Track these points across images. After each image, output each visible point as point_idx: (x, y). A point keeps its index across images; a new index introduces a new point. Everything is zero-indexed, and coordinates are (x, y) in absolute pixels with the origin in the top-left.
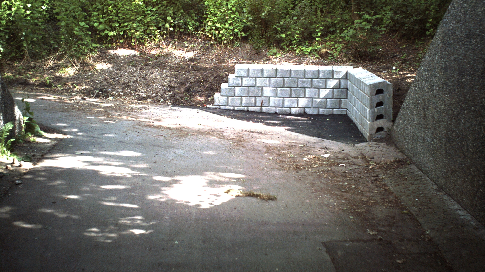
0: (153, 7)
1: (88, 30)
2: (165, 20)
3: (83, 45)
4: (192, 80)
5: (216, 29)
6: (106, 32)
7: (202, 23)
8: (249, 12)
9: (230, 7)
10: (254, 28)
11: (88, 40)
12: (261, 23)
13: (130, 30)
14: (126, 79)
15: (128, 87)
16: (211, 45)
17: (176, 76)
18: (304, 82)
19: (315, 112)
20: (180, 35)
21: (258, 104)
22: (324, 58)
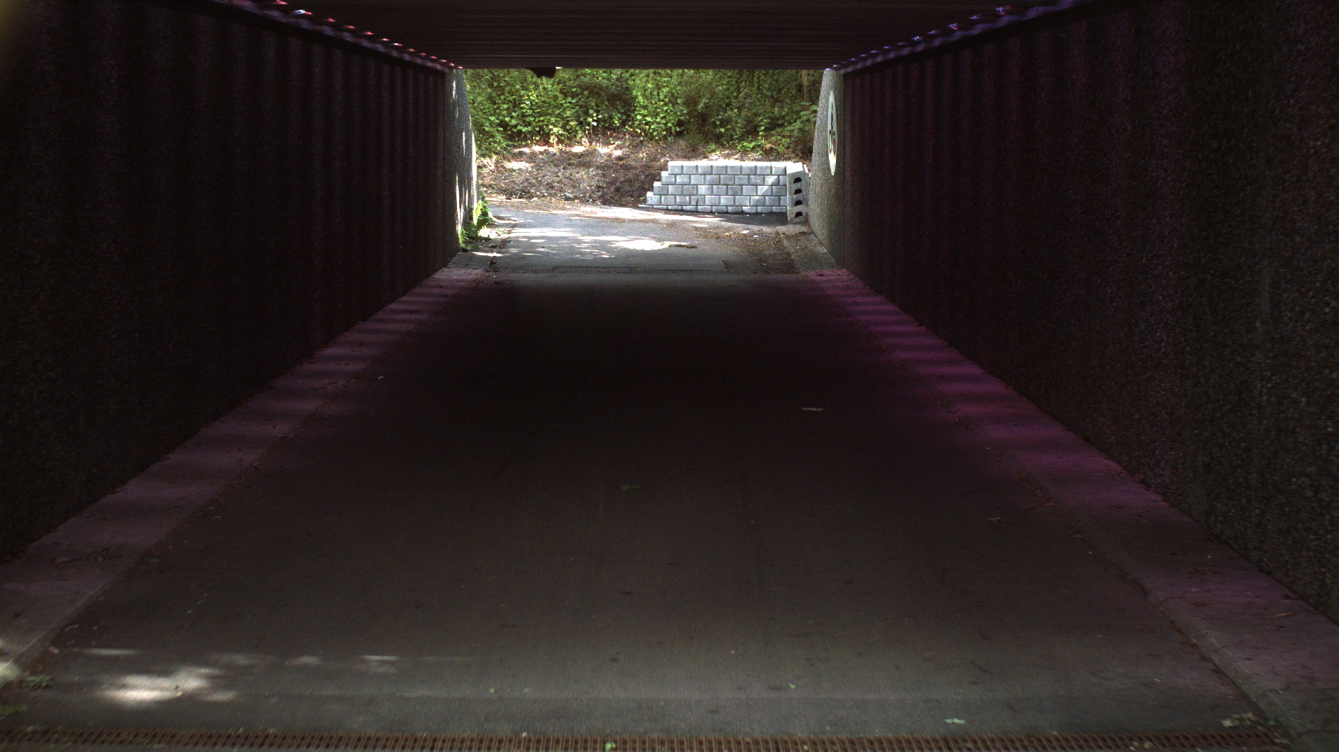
0: (573, 98)
1: (499, 125)
2: (587, 114)
3: (495, 142)
4: (622, 179)
5: (646, 124)
6: (519, 127)
7: (629, 116)
8: (684, 104)
9: (662, 97)
10: (689, 121)
11: (499, 137)
12: (697, 116)
13: (547, 125)
14: (548, 179)
15: (552, 187)
16: (641, 141)
17: (604, 175)
18: (741, 179)
19: (754, 211)
20: (604, 131)
21: (693, 203)
22: (769, 154)
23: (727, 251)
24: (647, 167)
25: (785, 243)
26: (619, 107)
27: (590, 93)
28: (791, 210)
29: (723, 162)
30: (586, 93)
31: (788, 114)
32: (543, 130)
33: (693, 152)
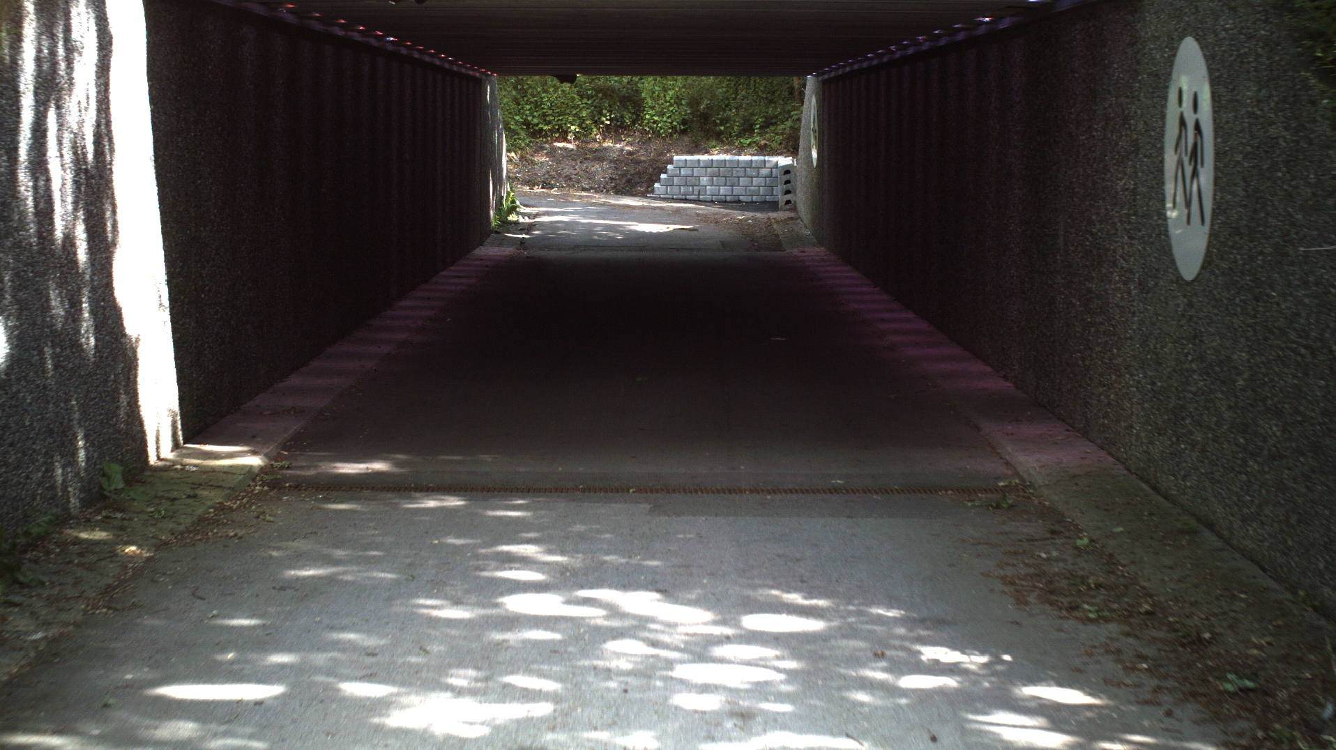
0: (588, 100)
1: (523, 123)
2: (601, 114)
3: (520, 139)
4: (632, 172)
5: (654, 122)
6: (540, 126)
7: (639, 115)
8: (688, 104)
9: (668, 99)
10: (693, 120)
11: (523, 134)
12: (700, 116)
13: (565, 124)
14: (567, 171)
15: (570, 179)
16: (649, 138)
17: (617, 168)
18: (738, 172)
19: (748, 199)
20: (617, 129)
21: (696, 193)
22: (763, 150)
23: (724, 234)
24: (654, 160)
25: (775, 226)
26: (630, 107)
27: (603, 95)
28: (782, 199)
29: (723, 157)
30: (600, 95)
31: (780, 114)
32: (562, 127)
33: (695, 149)
